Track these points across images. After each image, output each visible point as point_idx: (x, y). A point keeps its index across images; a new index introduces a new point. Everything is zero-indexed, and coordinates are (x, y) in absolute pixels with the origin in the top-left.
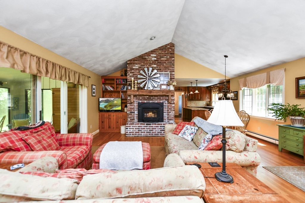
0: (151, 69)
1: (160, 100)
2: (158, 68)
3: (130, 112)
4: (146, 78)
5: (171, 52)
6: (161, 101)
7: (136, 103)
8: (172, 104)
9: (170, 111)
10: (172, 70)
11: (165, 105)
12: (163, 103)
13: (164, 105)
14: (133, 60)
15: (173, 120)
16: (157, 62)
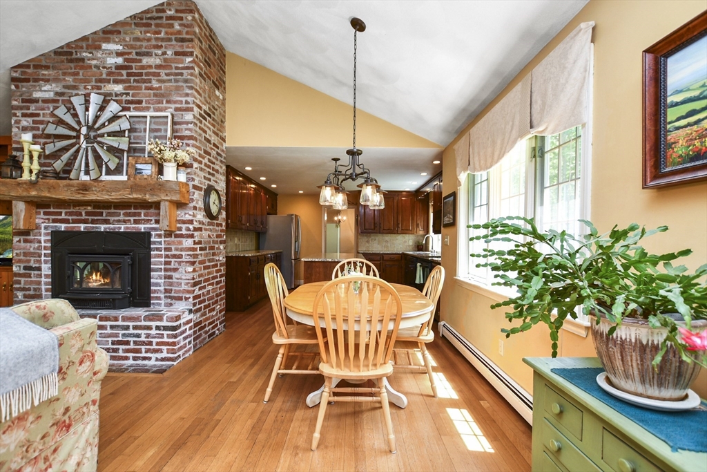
0: (95, 99)
1: (136, 222)
2: (130, 98)
3: (25, 268)
4: (78, 137)
5: (179, 32)
6: (142, 227)
7: (47, 234)
8: (182, 236)
9: (177, 266)
10: (184, 105)
11: (155, 243)
12: (147, 235)
13: (152, 239)
14: (36, 67)
15: (187, 299)
16: (124, 72)
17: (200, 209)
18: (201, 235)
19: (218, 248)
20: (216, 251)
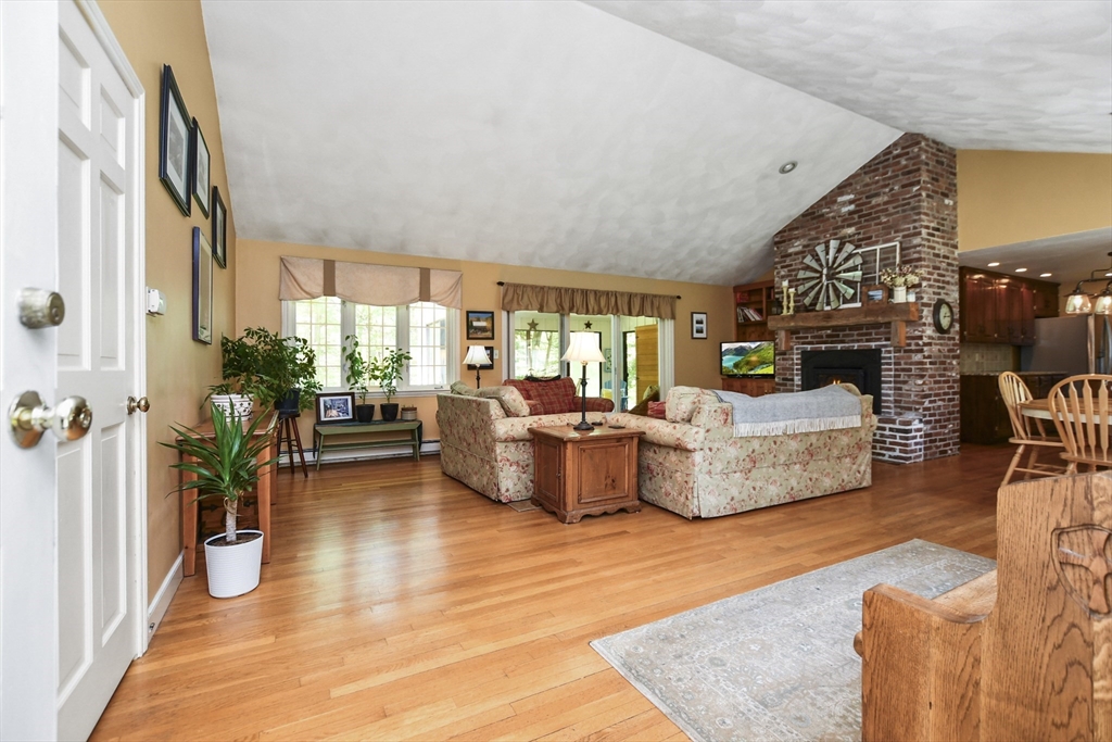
0: (834, 244)
1: (868, 341)
2: (861, 236)
3: (783, 379)
4: (821, 276)
5: (906, 166)
6: (873, 345)
8: (911, 351)
9: (906, 379)
10: (912, 231)
11: (885, 358)
12: (878, 351)
13: (883, 355)
15: (917, 410)
16: (856, 216)
17: (930, 325)
18: (931, 350)
19: (951, 363)
20: (947, 365)
